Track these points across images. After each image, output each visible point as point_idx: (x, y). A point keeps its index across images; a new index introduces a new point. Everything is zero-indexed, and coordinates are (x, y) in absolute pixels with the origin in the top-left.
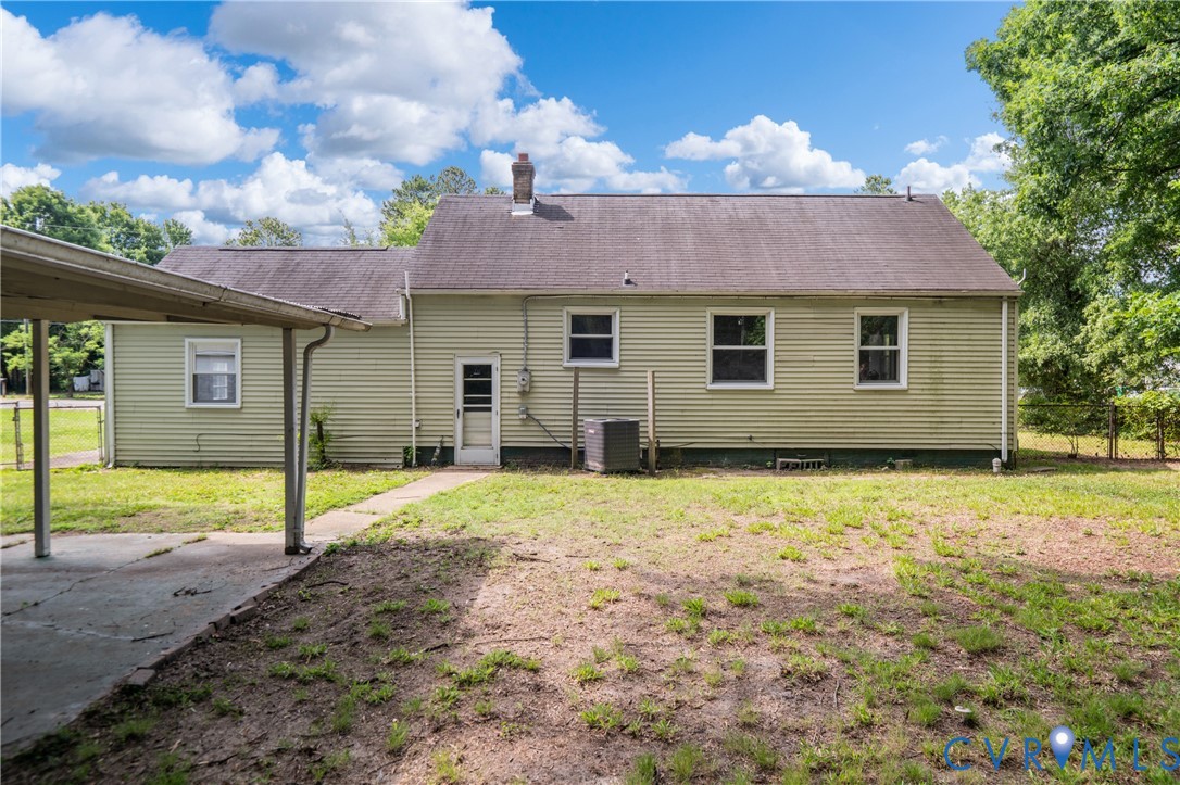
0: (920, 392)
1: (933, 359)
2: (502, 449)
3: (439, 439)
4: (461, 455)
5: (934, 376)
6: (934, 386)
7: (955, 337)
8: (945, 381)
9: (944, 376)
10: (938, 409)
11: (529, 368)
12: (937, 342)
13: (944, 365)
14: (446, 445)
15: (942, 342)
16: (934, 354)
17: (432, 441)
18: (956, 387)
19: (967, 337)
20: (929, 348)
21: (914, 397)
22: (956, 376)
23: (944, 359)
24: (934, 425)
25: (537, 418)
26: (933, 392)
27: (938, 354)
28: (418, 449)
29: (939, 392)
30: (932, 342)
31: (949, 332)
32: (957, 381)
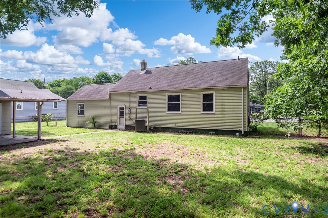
0: (218, 114)
1: (222, 105)
2: (126, 126)
3: (115, 123)
4: (119, 127)
5: (222, 110)
6: (222, 112)
7: (228, 99)
8: (225, 111)
9: (225, 109)
10: (223, 119)
11: (131, 108)
12: (223, 100)
13: (225, 106)
14: (116, 125)
15: (225, 100)
16: (222, 103)
17: (113, 124)
18: (229, 113)
19: (232, 99)
20: (221, 102)
21: (217, 115)
22: (229, 109)
23: (225, 105)
24: (222, 123)
25: (132, 119)
26: (222, 114)
27: (223, 103)
28: (111, 125)
29: (224, 114)
30: (222, 100)
31: (226, 97)
32: (229, 111)
